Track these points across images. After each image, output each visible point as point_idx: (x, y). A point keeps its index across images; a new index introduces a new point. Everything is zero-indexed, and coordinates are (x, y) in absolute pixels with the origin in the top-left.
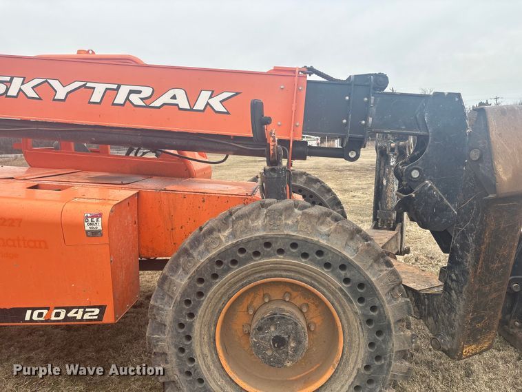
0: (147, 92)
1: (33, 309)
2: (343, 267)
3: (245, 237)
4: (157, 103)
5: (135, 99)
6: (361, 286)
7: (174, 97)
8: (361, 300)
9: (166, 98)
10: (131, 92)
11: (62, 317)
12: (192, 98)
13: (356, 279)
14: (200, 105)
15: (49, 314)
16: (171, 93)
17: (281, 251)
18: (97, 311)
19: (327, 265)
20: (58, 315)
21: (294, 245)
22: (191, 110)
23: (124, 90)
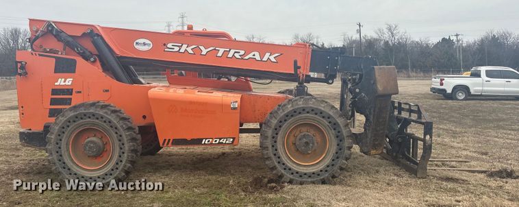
0: (242, 52)
1: (206, 139)
2: (329, 118)
3: (296, 107)
4: (247, 58)
5: (237, 55)
6: (335, 124)
7: (254, 55)
8: (334, 129)
9: (250, 56)
10: (235, 52)
11: (217, 142)
12: (262, 56)
13: (333, 122)
14: (265, 59)
15: (212, 141)
16: (253, 53)
17: (308, 112)
18: (232, 140)
19: (323, 117)
20: (216, 141)
21: (313, 110)
22: (261, 60)
23: (232, 51)
